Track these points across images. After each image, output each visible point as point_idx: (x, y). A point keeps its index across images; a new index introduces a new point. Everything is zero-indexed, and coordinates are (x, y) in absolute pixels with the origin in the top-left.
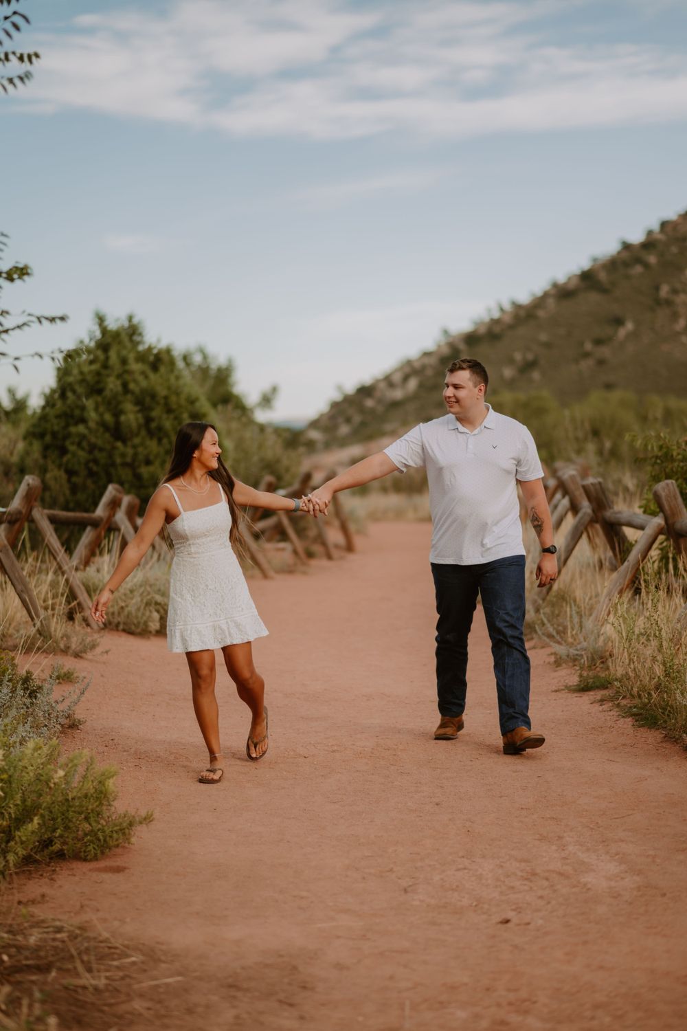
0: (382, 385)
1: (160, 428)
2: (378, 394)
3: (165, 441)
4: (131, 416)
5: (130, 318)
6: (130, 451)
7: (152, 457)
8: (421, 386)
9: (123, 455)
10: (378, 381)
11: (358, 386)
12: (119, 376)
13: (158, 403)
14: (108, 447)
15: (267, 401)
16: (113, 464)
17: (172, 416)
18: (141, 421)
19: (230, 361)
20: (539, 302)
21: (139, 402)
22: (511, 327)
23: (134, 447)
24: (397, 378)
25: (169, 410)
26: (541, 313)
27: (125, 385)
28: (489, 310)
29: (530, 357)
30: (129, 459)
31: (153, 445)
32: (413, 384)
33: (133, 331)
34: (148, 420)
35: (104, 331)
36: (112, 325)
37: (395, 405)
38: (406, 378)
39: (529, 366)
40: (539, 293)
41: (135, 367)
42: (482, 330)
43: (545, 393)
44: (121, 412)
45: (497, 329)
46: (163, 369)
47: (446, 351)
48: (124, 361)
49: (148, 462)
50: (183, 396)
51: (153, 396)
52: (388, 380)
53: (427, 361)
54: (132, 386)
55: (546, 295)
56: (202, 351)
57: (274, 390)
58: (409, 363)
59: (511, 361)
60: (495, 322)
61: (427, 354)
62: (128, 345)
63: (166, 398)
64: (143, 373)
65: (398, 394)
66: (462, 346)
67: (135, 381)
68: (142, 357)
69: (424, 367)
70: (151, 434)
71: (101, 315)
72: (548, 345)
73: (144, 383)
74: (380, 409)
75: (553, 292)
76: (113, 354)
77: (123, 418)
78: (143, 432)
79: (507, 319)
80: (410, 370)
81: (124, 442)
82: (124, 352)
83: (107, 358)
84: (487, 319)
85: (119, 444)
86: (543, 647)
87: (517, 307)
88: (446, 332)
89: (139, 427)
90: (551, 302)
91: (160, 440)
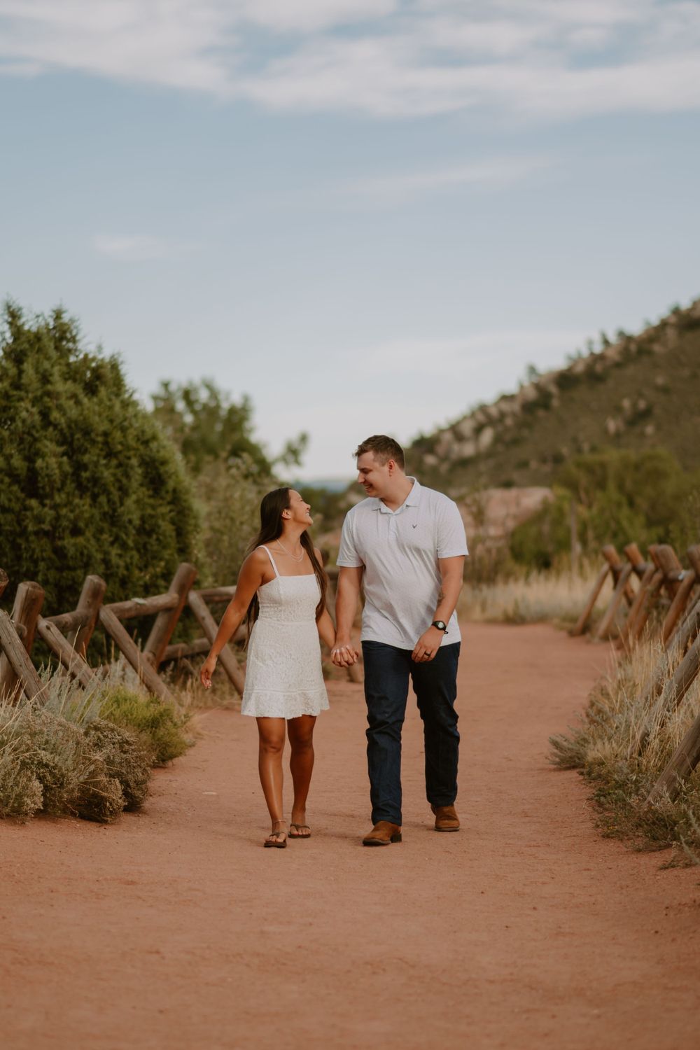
0: (448, 437)
1: (95, 480)
2: (441, 450)
3: (103, 499)
4: (52, 461)
5: (58, 315)
6: (49, 513)
7: (81, 524)
8: (497, 439)
9: (39, 520)
10: (441, 431)
11: (416, 436)
12: (35, 401)
13: (93, 442)
14: (16, 507)
15: (293, 453)
16: (24, 532)
17: (114, 462)
18: (68, 468)
19: (246, 399)
20: (656, 333)
21: (64, 440)
22: (618, 365)
23: (55, 507)
24: (467, 428)
25: (110, 454)
26: (657, 348)
27: (45, 414)
28: (590, 343)
29: (642, 405)
30: (46, 527)
31: (83, 505)
32: (487, 436)
33: (61, 334)
34: (79, 467)
35: (18, 332)
36: (30, 323)
37: (464, 463)
38: (478, 430)
39: (639, 417)
40: (655, 321)
41: (61, 386)
42: (580, 368)
43: (662, 451)
44: (38, 454)
45: (599, 368)
46: (103, 392)
47: (532, 394)
48: (45, 379)
49: (76, 532)
50: (132, 433)
51: (87, 432)
52: (455, 429)
53: (506, 407)
54: (55, 415)
55: (664, 324)
56: (209, 387)
57: (304, 439)
58: (483, 408)
59: (618, 409)
60: (597, 358)
61: (505, 398)
62: (54, 354)
63: (106, 434)
64: (74, 396)
65: (468, 450)
66: (553, 389)
67: (60, 408)
68: (72, 374)
69: (503, 415)
70: (81, 488)
71: (14, 307)
72: (665, 390)
73: (73, 413)
74: (444, 468)
75: (673, 320)
76: (28, 367)
77: (39, 463)
78: (70, 486)
79: (613, 354)
80: (484, 418)
81: (41, 498)
82: (46, 365)
83: (21, 372)
84: (585, 353)
85: (33, 503)
86: (687, 866)
87: (627, 339)
88: (532, 370)
89: (64, 476)
90: (671, 333)
91: (94, 497)
